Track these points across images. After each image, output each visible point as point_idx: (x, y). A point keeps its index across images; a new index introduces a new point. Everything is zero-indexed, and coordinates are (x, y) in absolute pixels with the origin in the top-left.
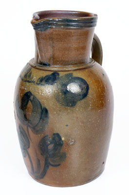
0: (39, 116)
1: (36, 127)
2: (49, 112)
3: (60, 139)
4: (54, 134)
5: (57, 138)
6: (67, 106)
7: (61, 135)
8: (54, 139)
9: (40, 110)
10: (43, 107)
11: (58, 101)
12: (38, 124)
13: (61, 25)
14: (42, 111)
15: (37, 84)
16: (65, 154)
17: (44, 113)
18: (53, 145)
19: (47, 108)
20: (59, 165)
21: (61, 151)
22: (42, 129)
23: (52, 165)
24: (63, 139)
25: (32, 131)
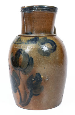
0: (27, 63)
1: (25, 70)
2: (34, 60)
3: (40, 77)
4: (37, 74)
5: (38, 76)
6: (45, 55)
7: (41, 74)
8: (36, 77)
9: (28, 59)
10: (30, 57)
11: (39, 53)
12: (26, 68)
13: (39, 9)
15: (26, 43)
16: (42, 87)
17: (31, 60)
18: (35, 81)
19: (33, 57)
20: (39, 94)
21: (41, 85)
22: (29, 71)
23: (35, 95)
24: (42, 77)
25: (22, 73)
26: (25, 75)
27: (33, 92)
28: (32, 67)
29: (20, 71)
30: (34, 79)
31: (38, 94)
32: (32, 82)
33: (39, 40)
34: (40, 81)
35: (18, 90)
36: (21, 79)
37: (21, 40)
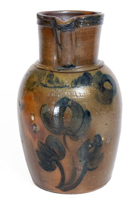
0: (80, 121)
1: (77, 133)
2: (91, 114)
3: (101, 139)
4: (96, 136)
5: (98, 140)
6: (106, 104)
7: (101, 135)
8: (95, 141)
9: (81, 114)
10: (84, 110)
11: (98, 100)
12: (79, 129)
13: (86, 23)
14: (84, 114)
16: (103, 154)
18: (93, 148)
21: (100, 152)
22: (83, 134)
23: (90, 170)
24: (103, 139)
25: (70, 138)
26: (77, 141)
27: (88, 165)
28: (88, 126)
29: (66, 136)
30: (91, 145)
31: (95, 167)
32: (88, 150)
33: (92, 78)
34: (101, 145)
35: (58, 166)
36: (67, 148)
37: (60, 80)
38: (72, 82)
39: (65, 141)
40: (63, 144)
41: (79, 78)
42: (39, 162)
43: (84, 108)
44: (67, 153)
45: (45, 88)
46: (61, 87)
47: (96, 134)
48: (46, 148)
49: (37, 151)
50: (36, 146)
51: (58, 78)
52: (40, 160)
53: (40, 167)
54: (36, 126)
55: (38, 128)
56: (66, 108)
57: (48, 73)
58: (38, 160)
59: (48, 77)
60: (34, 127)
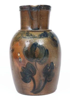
0: (44, 54)
1: (42, 61)
2: (49, 51)
6: (55, 47)
8: (51, 65)
9: (44, 51)
11: (52, 45)
12: (43, 59)
13: (44, 8)
16: (54, 73)
17: (46, 52)
19: (48, 49)
20: (51, 80)
21: (53, 72)
22: (45, 61)
23: (48, 81)
24: (54, 65)
25: (39, 64)
26: (42, 65)
27: (47, 79)
28: (48, 57)
30: (49, 68)
33: (48, 34)
34: (53, 68)
35: (32, 79)
36: (37, 69)
37: (33, 35)
38: (39, 35)
39: (36, 65)
40: (35, 67)
41: (42, 34)
42: (22, 79)
43: (45, 48)
44: (37, 72)
45: (25, 39)
46: (34, 38)
47: (51, 62)
48: (26, 70)
49: (21, 72)
50: (20, 70)
51: (31, 34)
52: (22, 77)
53: (22, 81)
54: (20, 58)
55: (22, 60)
56: (36, 48)
57: (26, 32)
58: (21, 77)
59: (26, 34)
60: (20, 59)
